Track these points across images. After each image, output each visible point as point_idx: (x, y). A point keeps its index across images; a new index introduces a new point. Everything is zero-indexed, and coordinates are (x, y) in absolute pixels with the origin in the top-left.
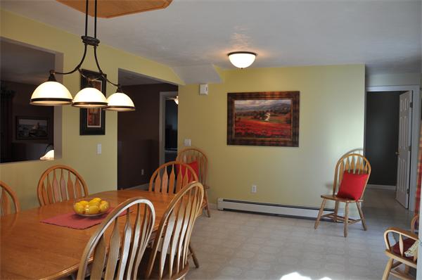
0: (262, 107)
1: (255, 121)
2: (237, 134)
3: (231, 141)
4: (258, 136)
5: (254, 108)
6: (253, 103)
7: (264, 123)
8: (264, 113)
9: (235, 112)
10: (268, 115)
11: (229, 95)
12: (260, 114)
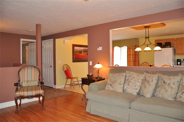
0: (81, 50)
1: (79, 54)
2: (75, 59)
3: (74, 61)
4: (81, 59)
5: (79, 50)
6: (79, 48)
7: (82, 55)
8: (82, 52)
9: (75, 51)
10: (83, 52)
11: (73, 45)
12: (81, 52)
